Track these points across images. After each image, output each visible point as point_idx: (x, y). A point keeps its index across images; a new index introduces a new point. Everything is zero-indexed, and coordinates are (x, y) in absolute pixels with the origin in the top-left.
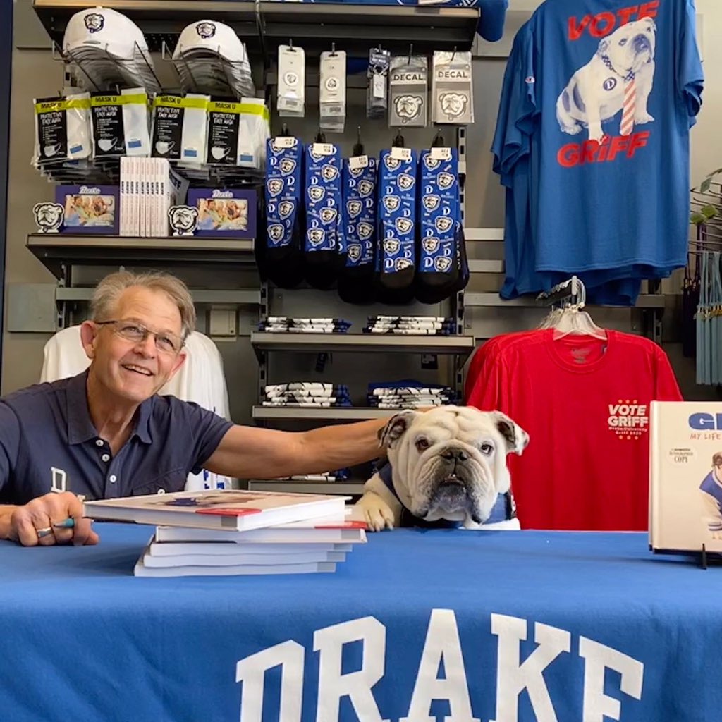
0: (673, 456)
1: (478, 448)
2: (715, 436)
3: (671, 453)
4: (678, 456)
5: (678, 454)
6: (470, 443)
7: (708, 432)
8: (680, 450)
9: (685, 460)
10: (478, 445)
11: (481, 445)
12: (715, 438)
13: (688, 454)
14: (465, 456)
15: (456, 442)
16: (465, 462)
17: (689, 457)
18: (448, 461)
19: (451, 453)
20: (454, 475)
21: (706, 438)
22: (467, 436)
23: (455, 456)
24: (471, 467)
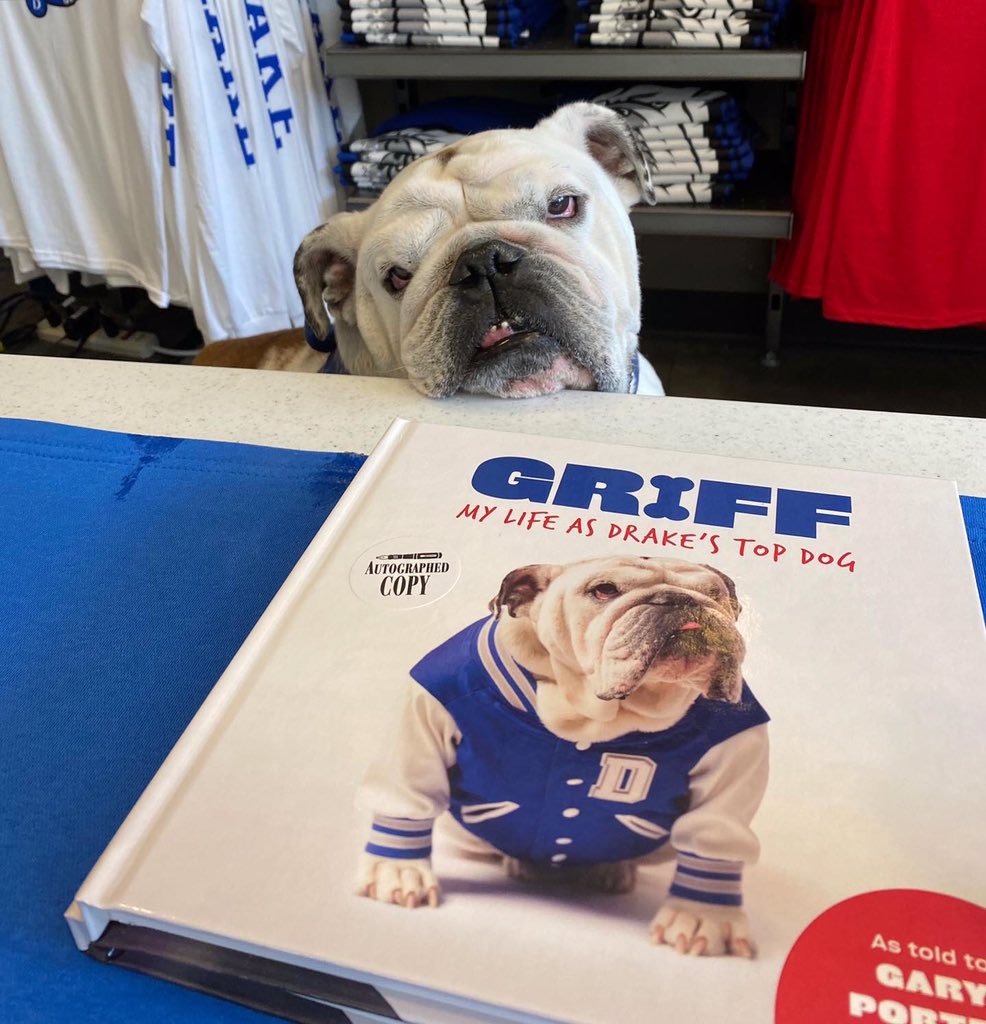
1: (542, 217)
2: (541, 518)
6: (510, 212)
7: (524, 505)
10: (538, 207)
11: (545, 205)
12: (538, 524)
14: (511, 258)
15: (475, 231)
16: (518, 275)
18: (473, 294)
19: (471, 268)
20: (505, 324)
21: (507, 521)
22: (496, 198)
23: (483, 271)
24: (539, 277)
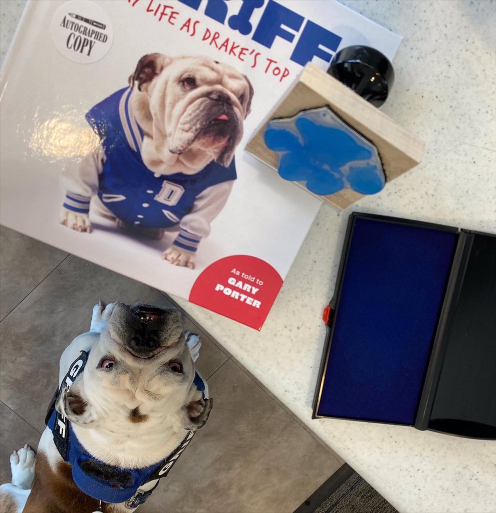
0: (68, 31)
2: (169, 12)
3: (65, 23)
4: (77, 34)
5: (78, 28)
8: (87, 21)
9: (86, 49)
12: (166, 18)
13: (98, 36)
17: (98, 45)
21: (148, 10)
